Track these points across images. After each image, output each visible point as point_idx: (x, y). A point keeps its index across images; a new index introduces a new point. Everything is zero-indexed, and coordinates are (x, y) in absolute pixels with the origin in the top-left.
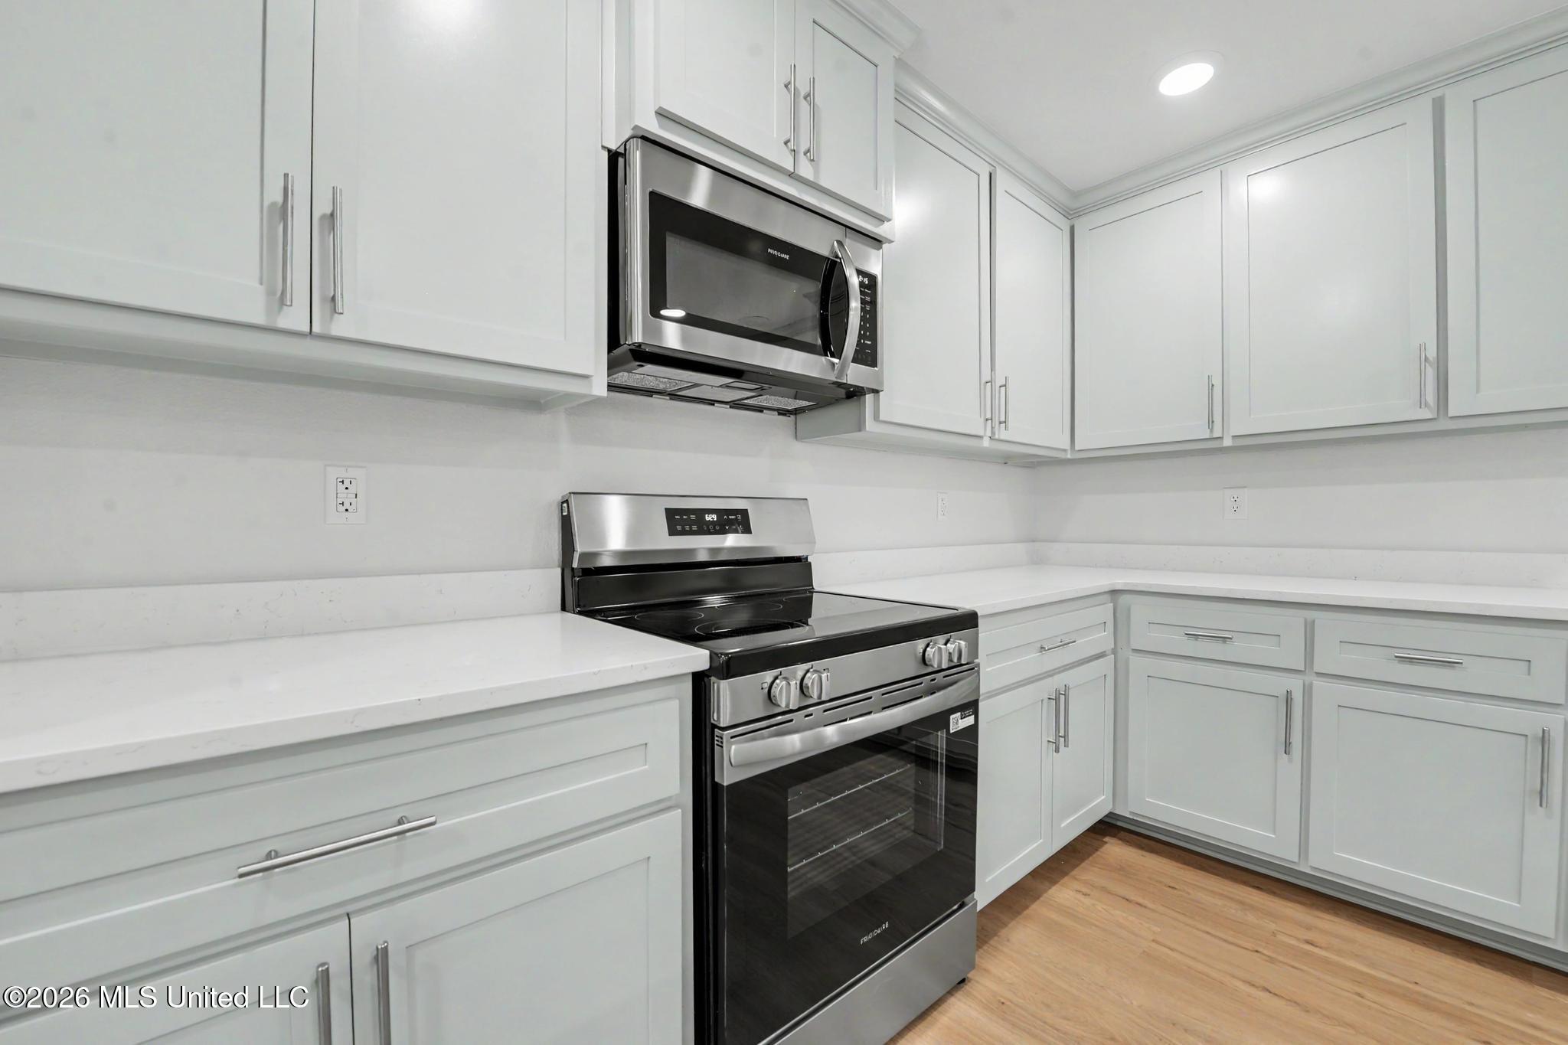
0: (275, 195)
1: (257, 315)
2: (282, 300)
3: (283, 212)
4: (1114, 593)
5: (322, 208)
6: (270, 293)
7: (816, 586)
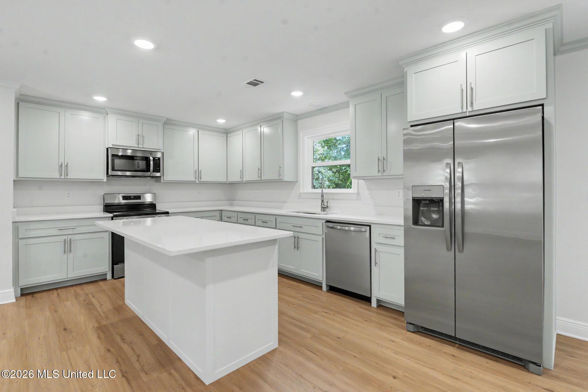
0: (60, 164)
1: (58, 177)
2: (61, 175)
3: (61, 166)
4: (221, 210)
5: (66, 164)
6: (60, 174)
7: (157, 209)
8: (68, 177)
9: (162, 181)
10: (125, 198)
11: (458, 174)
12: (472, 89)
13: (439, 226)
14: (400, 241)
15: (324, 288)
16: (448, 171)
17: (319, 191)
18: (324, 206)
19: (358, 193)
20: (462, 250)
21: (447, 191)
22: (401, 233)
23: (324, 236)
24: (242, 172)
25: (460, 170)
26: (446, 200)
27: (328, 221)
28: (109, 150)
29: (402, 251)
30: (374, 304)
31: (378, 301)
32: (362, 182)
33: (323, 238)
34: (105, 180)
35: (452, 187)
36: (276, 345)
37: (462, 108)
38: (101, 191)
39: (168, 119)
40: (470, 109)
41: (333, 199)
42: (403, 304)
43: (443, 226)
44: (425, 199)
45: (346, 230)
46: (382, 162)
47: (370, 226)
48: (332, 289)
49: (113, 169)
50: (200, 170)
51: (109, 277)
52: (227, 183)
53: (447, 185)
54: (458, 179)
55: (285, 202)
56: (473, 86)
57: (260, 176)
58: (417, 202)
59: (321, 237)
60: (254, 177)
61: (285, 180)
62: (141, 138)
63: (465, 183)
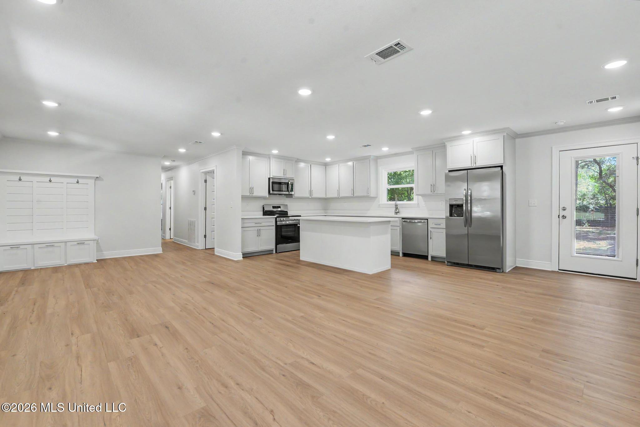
1: (249, 195)
3: (251, 188)
5: (253, 187)
6: (250, 193)
7: (289, 212)
8: (253, 195)
9: (293, 197)
10: (274, 207)
11: (469, 193)
12: (475, 156)
13: (461, 217)
14: (444, 226)
15: (401, 255)
16: (465, 192)
17: (393, 202)
18: (397, 212)
19: (418, 203)
20: (470, 227)
21: (464, 201)
22: (444, 222)
23: (401, 227)
24: (339, 191)
25: (470, 191)
26: (464, 205)
27: (403, 218)
28: (271, 179)
29: (444, 231)
30: (430, 259)
31: (432, 257)
32: (420, 197)
33: (400, 228)
34: (268, 197)
35: (467, 200)
36: (390, 268)
37: (471, 164)
38: (262, 203)
39: (298, 159)
40: (475, 165)
41: (402, 208)
42: (445, 256)
43: (463, 217)
44: (455, 205)
45: (413, 222)
46: (433, 186)
47: (428, 219)
48: (405, 255)
49: (273, 190)
50: (312, 190)
51: (274, 252)
52: (326, 198)
53: (464, 198)
54: (469, 196)
55: (369, 210)
56: (476, 156)
57: (353, 193)
58: (451, 206)
59: (399, 227)
60: (349, 195)
61: (371, 196)
62: (285, 171)
63: (472, 198)
